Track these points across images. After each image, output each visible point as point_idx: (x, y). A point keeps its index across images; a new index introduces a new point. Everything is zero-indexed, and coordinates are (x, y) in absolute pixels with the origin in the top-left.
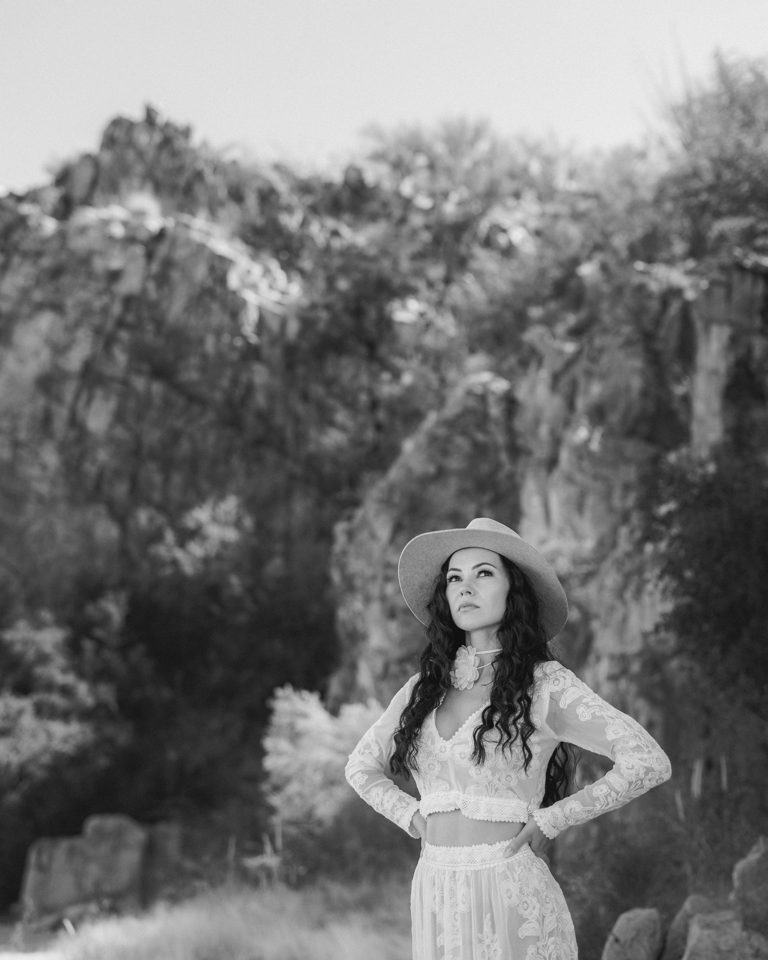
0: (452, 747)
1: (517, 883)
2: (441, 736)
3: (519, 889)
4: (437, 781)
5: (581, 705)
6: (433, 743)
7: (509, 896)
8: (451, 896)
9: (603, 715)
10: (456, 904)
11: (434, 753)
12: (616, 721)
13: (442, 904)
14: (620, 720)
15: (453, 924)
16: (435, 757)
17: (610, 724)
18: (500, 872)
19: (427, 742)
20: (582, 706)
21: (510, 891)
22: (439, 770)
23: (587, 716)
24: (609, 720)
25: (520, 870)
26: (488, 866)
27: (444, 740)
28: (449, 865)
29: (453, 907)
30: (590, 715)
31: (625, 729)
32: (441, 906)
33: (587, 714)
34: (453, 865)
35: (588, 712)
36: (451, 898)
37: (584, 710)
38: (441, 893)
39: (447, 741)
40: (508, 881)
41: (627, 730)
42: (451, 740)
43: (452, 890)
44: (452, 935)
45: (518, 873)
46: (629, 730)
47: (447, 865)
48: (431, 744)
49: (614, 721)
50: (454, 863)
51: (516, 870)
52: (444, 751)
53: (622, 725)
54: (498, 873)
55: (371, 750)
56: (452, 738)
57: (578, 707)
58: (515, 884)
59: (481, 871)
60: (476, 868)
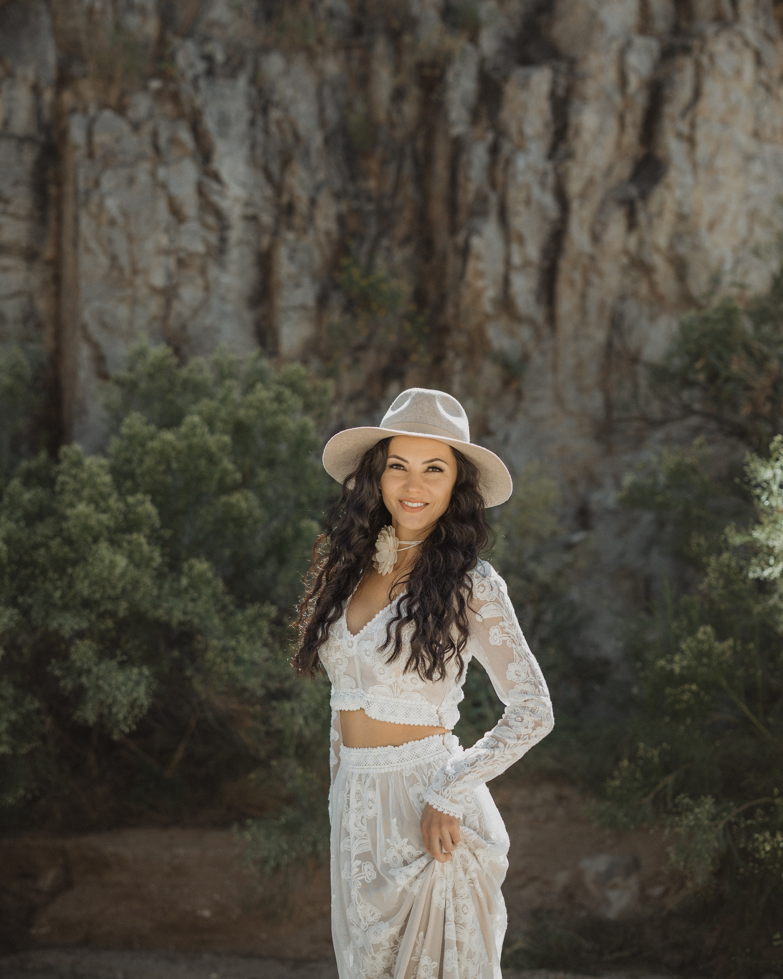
0: (359, 642)
1: (428, 787)
2: (348, 628)
4: (344, 677)
5: (497, 626)
6: (341, 637)
7: (421, 800)
8: (358, 800)
9: (513, 648)
10: (362, 808)
11: (341, 648)
12: (522, 661)
13: (348, 807)
14: (526, 662)
15: (360, 829)
16: (342, 651)
17: (515, 662)
18: (407, 776)
19: (335, 635)
20: (497, 628)
21: (422, 795)
22: (347, 666)
23: (498, 641)
24: (516, 656)
26: (395, 769)
27: (351, 634)
29: (360, 811)
30: (501, 641)
31: (527, 674)
32: (347, 809)
33: (498, 639)
35: (500, 637)
36: (357, 801)
37: (498, 633)
38: (348, 797)
39: (354, 635)
40: (419, 784)
41: (529, 677)
42: (358, 634)
43: (358, 793)
44: (360, 840)
45: (427, 777)
46: (530, 677)
48: (339, 637)
49: (520, 660)
51: (426, 774)
52: (351, 646)
53: (526, 669)
54: (406, 776)
56: (359, 632)
57: (493, 627)
58: (426, 788)
59: (387, 774)
60: (383, 771)
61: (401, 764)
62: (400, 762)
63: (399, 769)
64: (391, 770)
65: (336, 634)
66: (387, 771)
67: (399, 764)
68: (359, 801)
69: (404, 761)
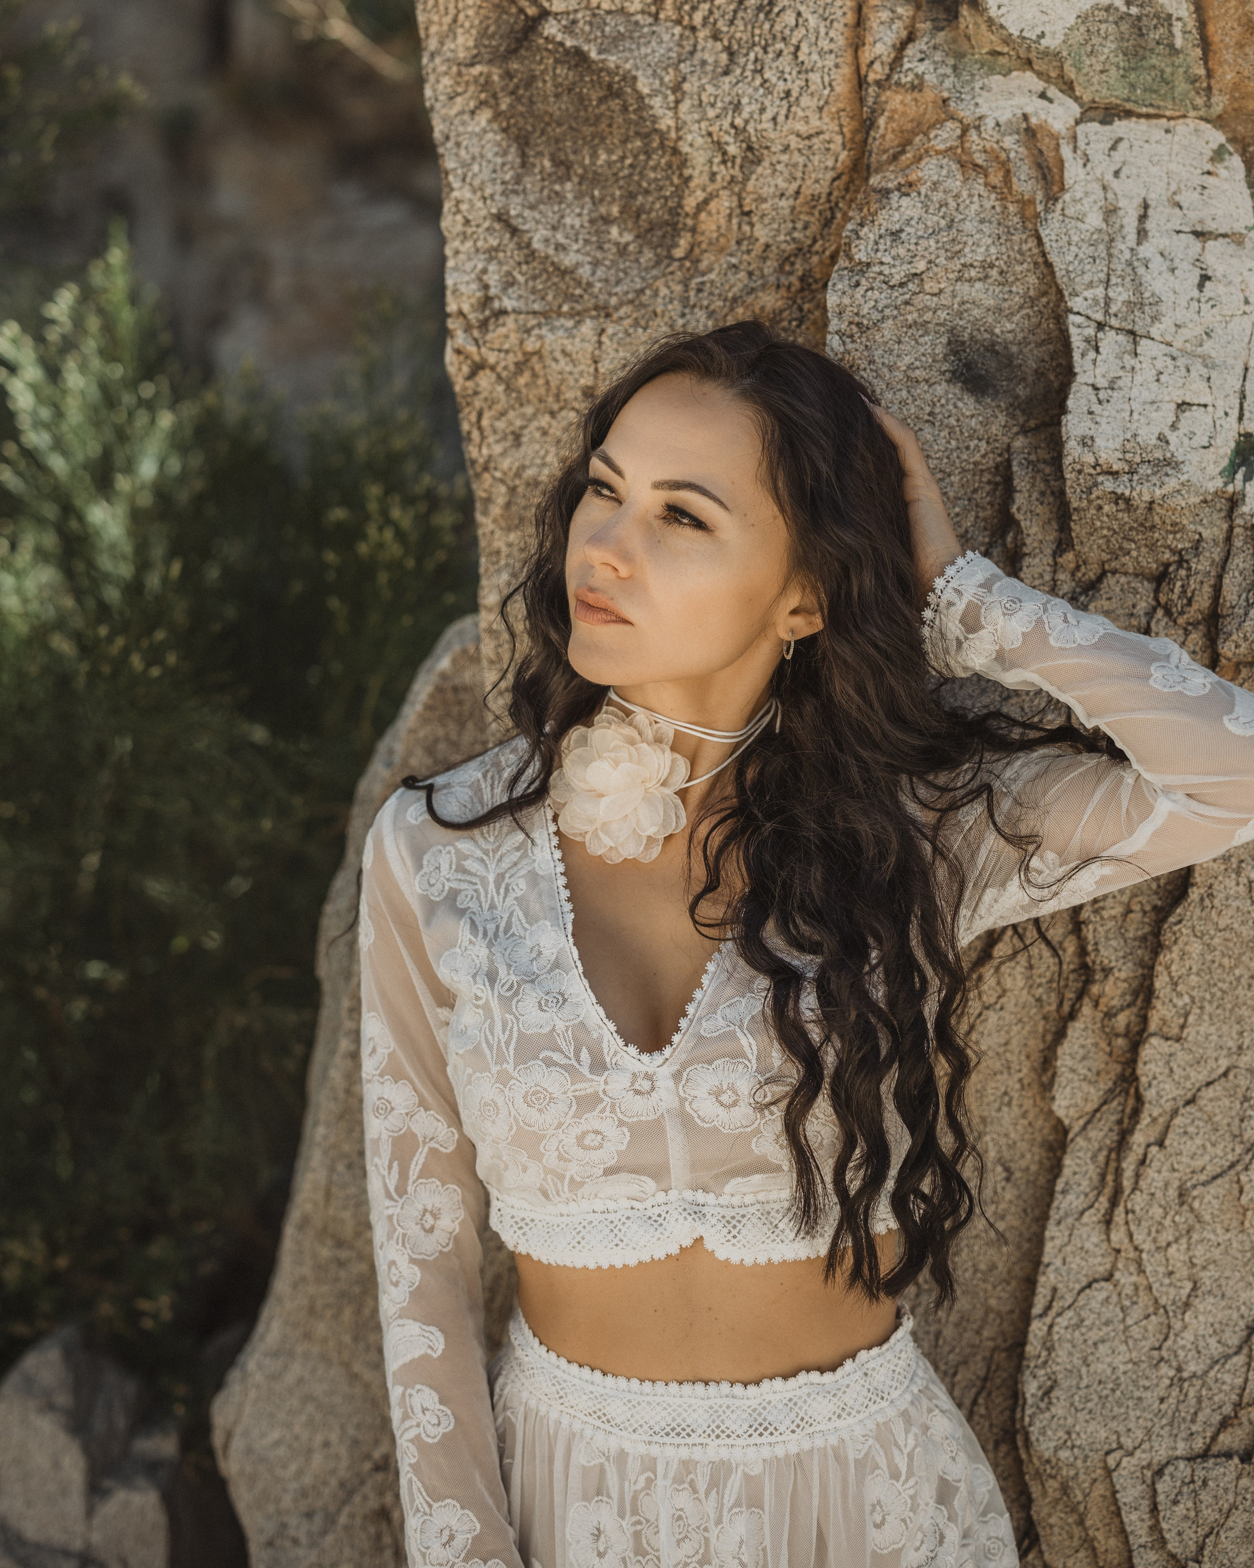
1: (906, 1481)
3: (909, 1501)
4: (606, 1181)
6: (599, 1066)
7: (878, 1522)
16: (608, 1109)
19: (573, 1061)
25: (911, 1442)
26: (819, 1442)
27: (639, 1053)
28: (667, 1440)
34: (683, 1441)
36: (678, 1542)
39: (651, 1054)
40: (877, 1477)
42: (668, 1048)
43: (680, 1518)
45: (906, 1452)
47: (661, 1441)
48: (592, 1067)
50: (684, 1434)
51: (901, 1443)
52: (648, 1088)
55: (424, 1143)
56: (668, 1042)
58: (898, 1485)
59: (798, 1462)
60: (780, 1451)
61: (839, 1423)
62: (835, 1418)
63: (833, 1440)
64: (806, 1445)
65: (578, 1061)
66: (793, 1449)
67: (831, 1426)
68: (683, 1539)
69: (849, 1414)
